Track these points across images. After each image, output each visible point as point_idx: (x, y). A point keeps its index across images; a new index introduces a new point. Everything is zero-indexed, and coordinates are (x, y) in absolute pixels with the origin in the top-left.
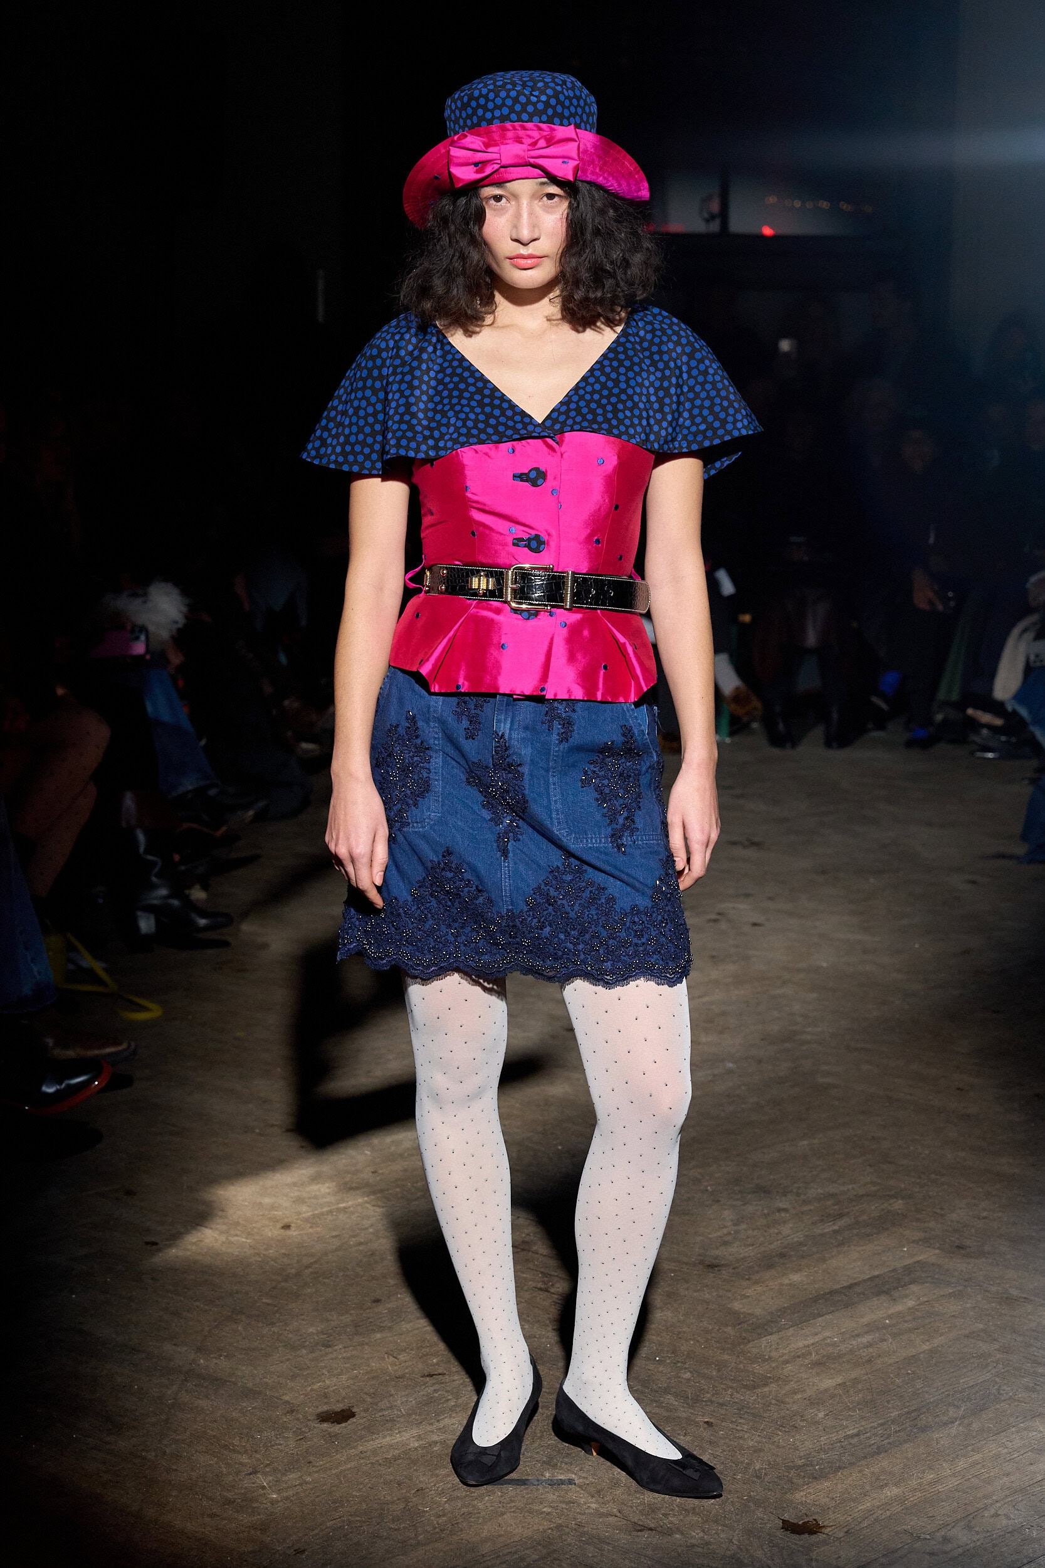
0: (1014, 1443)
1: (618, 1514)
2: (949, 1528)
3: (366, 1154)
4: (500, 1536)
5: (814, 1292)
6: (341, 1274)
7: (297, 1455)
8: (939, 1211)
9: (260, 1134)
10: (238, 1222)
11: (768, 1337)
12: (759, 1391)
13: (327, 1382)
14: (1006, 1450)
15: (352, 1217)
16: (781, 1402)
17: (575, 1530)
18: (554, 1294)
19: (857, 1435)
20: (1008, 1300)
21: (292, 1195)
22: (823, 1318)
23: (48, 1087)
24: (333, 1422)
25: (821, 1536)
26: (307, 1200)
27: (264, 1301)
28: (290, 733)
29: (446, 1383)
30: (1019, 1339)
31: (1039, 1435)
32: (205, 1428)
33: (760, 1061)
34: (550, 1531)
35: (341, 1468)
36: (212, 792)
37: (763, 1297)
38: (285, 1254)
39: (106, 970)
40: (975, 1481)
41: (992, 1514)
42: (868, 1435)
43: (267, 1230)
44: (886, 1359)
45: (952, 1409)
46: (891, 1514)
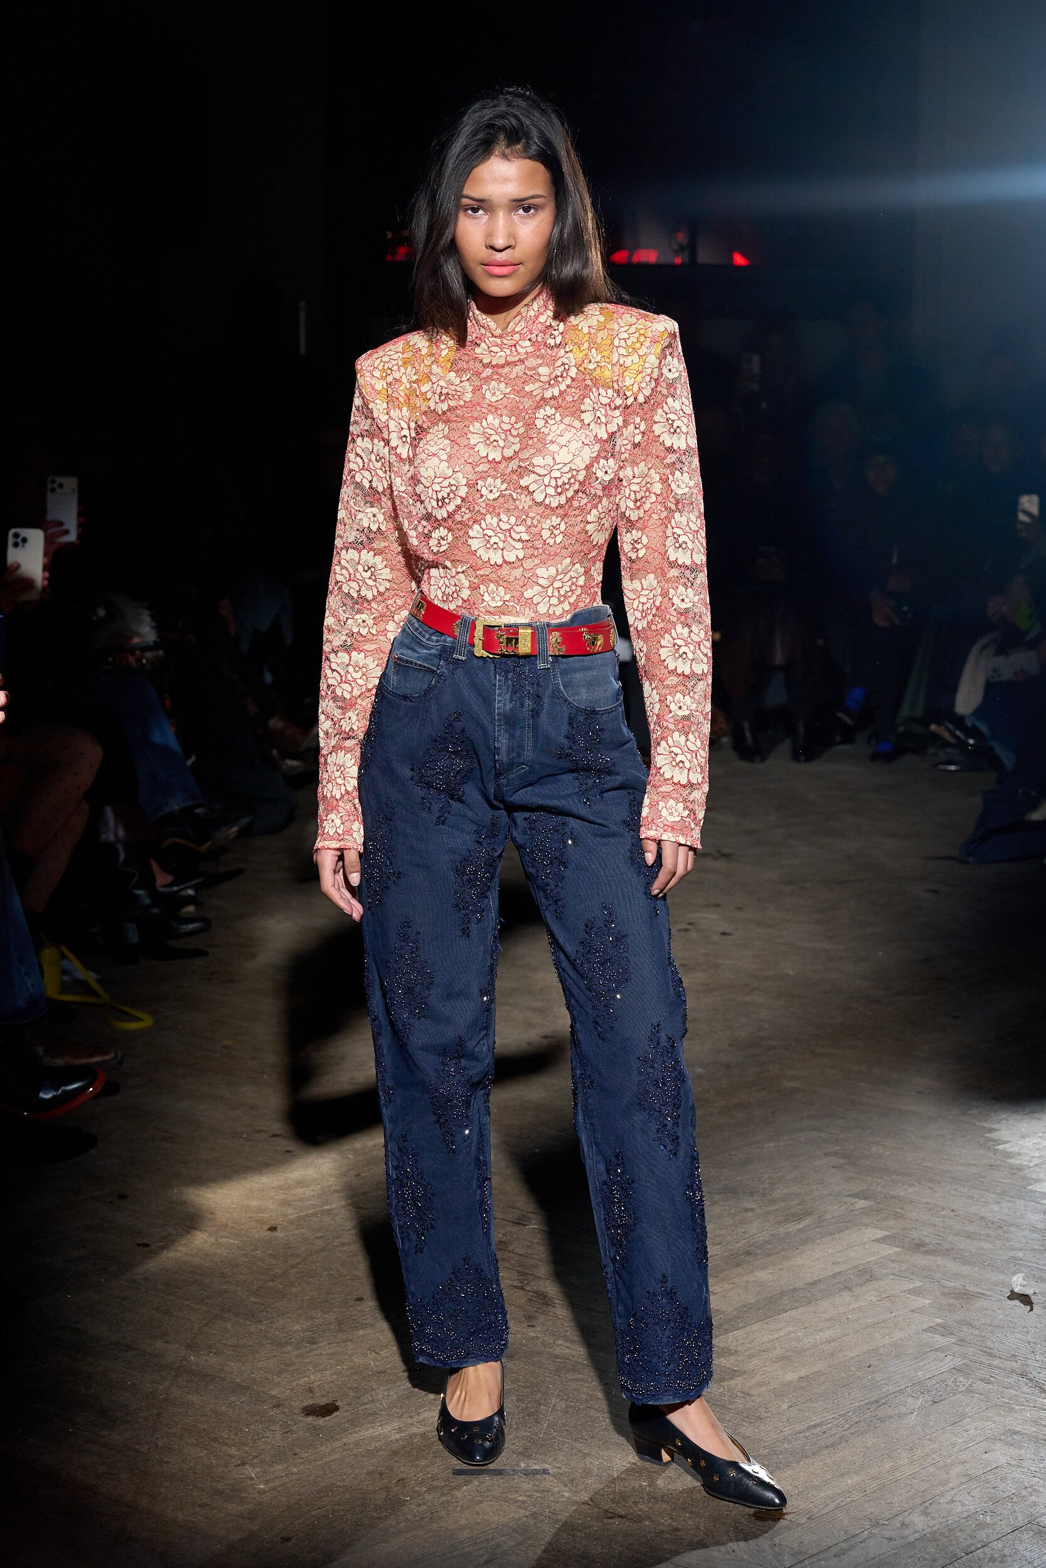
0: (969, 1433)
1: (590, 1503)
2: (907, 1513)
3: (350, 1158)
4: (477, 1523)
5: (778, 1289)
6: (325, 1273)
7: (284, 1447)
8: (899, 1210)
9: (247, 1139)
10: (227, 1224)
11: (735, 1332)
12: (725, 1384)
13: (312, 1377)
14: (962, 1440)
15: (336, 1219)
16: (746, 1394)
17: (549, 1517)
18: (529, 1291)
19: (818, 1425)
20: (965, 1296)
21: (278, 1197)
22: (788, 1313)
23: (46, 1094)
24: (317, 1416)
25: (785, 1524)
26: (292, 1203)
27: (252, 1299)
28: (275, 752)
30: (977, 1332)
31: (993, 1425)
32: (195, 1421)
33: (728, 1066)
34: (525, 1519)
35: (325, 1460)
36: (199, 811)
37: (729, 1295)
38: (271, 1255)
39: (99, 981)
40: (932, 1469)
41: (947, 1501)
42: (830, 1426)
43: (254, 1231)
44: (848, 1353)
45: (910, 1400)
46: (852, 1501)
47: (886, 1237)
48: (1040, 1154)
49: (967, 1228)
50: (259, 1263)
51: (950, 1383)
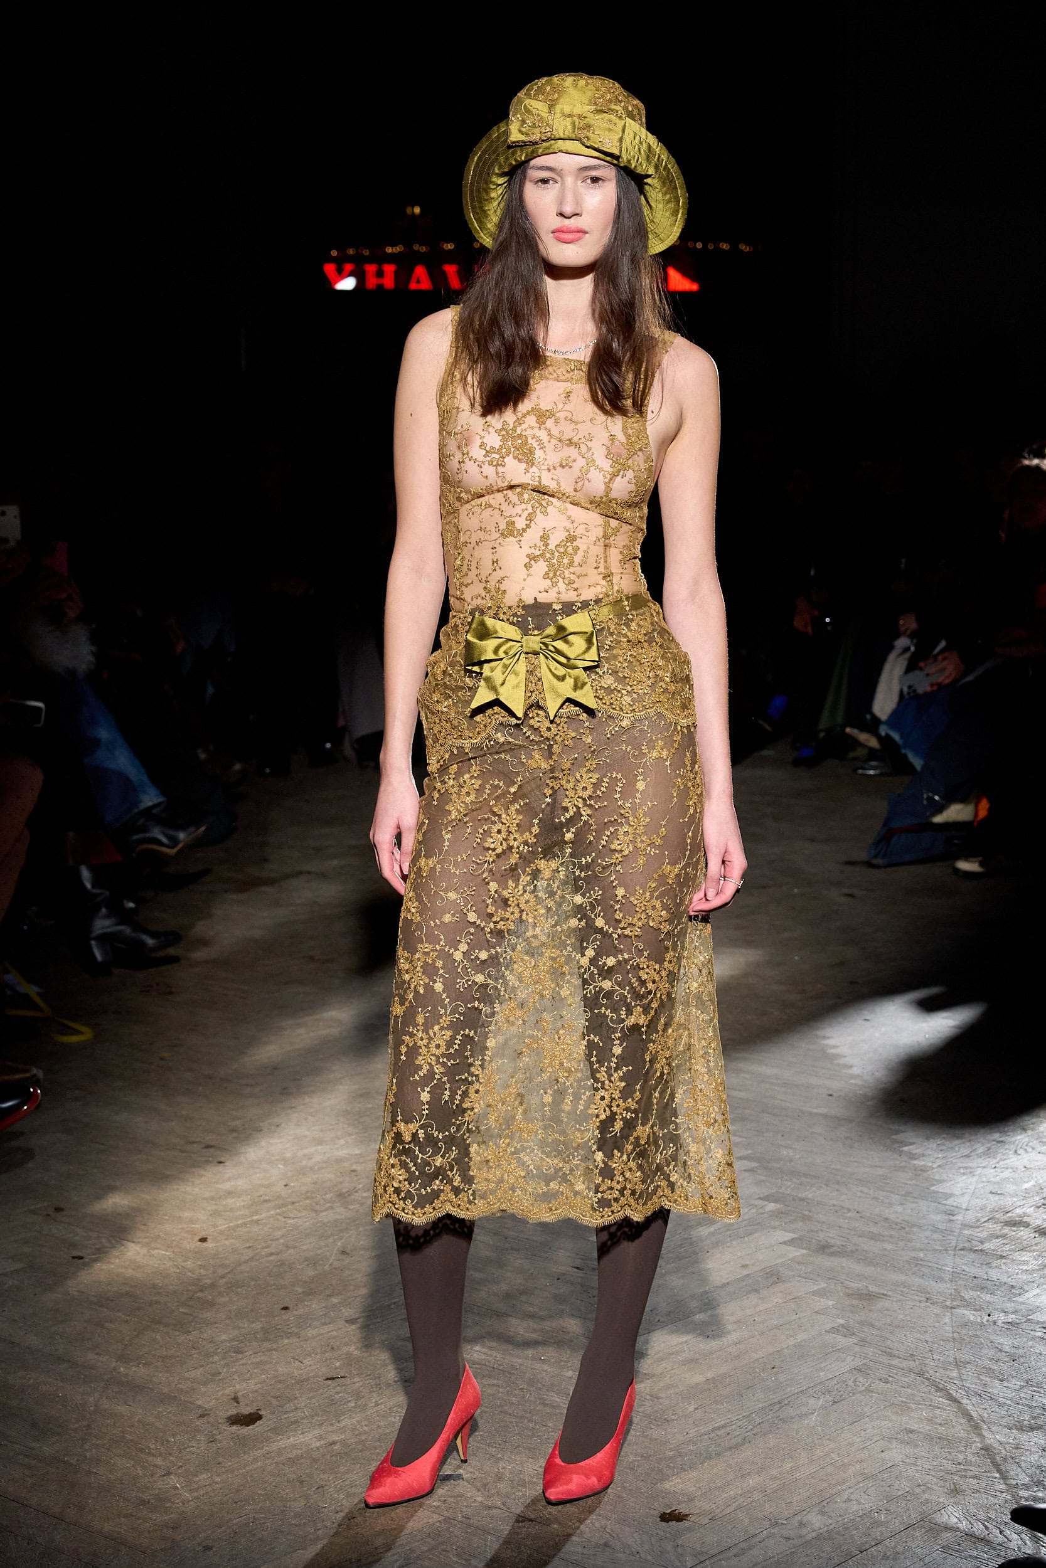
0: (867, 1432)
1: (502, 1507)
2: (805, 1513)
3: (279, 1168)
4: (392, 1529)
5: (687, 1293)
6: (253, 1283)
7: (208, 1456)
8: (807, 1213)
9: (181, 1151)
10: (159, 1235)
13: (238, 1387)
14: (860, 1439)
15: (265, 1229)
16: (655, 1397)
17: (462, 1522)
19: (724, 1426)
20: (868, 1297)
21: (209, 1208)
22: (697, 1316)
24: (242, 1425)
25: (685, 1524)
26: (223, 1213)
27: (182, 1310)
29: (347, 1385)
30: (877, 1332)
31: (890, 1424)
32: (123, 1432)
34: (438, 1524)
35: (247, 1468)
38: (201, 1265)
39: (39, 994)
40: (830, 1469)
41: (844, 1500)
42: (733, 1427)
43: (185, 1242)
44: (753, 1355)
45: (811, 1401)
46: (752, 1502)
47: (793, 1239)
48: (944, 1155)
49: (871, 1230)
50: (190, 1274)
51: (850, 1383)
